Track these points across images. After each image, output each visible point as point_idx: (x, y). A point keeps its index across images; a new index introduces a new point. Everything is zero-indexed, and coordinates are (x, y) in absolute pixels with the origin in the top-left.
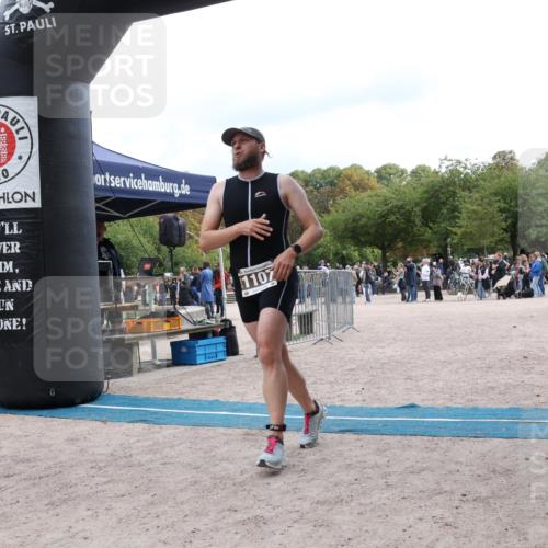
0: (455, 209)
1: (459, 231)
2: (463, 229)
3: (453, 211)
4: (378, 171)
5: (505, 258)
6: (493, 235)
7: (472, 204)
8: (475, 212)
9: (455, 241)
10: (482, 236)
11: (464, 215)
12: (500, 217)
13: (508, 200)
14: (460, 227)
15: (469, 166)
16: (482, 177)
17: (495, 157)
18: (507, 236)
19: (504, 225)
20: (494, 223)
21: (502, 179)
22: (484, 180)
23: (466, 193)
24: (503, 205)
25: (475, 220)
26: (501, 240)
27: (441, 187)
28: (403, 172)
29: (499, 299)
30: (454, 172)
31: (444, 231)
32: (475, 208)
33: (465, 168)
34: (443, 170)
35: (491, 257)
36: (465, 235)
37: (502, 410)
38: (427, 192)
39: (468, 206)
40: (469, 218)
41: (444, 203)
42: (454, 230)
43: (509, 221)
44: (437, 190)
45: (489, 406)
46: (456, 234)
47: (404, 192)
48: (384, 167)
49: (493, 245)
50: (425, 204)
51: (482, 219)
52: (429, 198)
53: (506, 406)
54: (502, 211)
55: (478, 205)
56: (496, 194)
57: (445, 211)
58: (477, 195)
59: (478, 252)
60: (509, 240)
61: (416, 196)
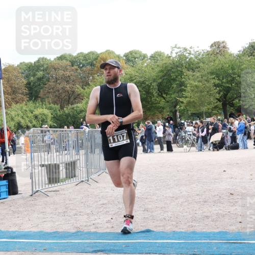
0: (182, 84)
1: (185, 101)
2: (187, 99)
3: (181, 86)
4: (126, 56)
6: (209, 103)
7: (194, 80)
8: (196, 86)
9: (182, 108)
10: (202, 104)
11: (188, 89)
12: (215, 91)
13: (221, 79)
14: (186, 97)
15: (192, 52)
16: (202, 61)
17: (212, 46)
18: (220, 104)
19: (218, 96)
20: (210, 95)
21: (217, 62)
22: (204, 63)
23: (190, 73)
24: (217, 82)
25: (196, 92)
26: (216, 107)
27: (172, 68)
28: (145, 56)
29: (214, 150)
30: (181, 57)
31: (174, 100)
32: (196, 83)
33: (190, 54)
34: (174, 55)
35: (209, 120)
36: (189, 103)
37: (214, 234)
38: (162, 71)
39: (192, 82)
40: (192, 91)
41: (174, 80)
42: (181, 100)
43: (222, 93)
44: (169, 70)
45: (204, 230)
46: (182, 102)
47: (145, 71)
48: (131, 53)
49: (210, 111)
50: (160, 80)
51: (201, 92)
52: (164, 76)
53: (217, 231)
54: (216, 86)
55: (199, 81)
56: (212, 73)
57: (175, 86)
58: (198, 74)
59: (199, 116)
60: (222, 107)
61: (154, 74)
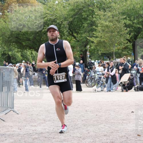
0: (93, 24)
1: (95, 40)
2: (98, 39)
3: (92, 25)
5: (129, 61)
6: (120, 44)
7: (105, 20)
8: (107, 26)
9: (92, 48)
10: (112, 44)
11: (99, 28)
12: (125, 31)
14: (97, 37)
18: (130, 45)
19: (128, 37)
20: (121, 35)
21: (129, 2)
22: (115, 3)
23: (102, 12)
24: (128, 22)
25: (107, 32)
26: (126, 48)
29: (122, 91)
31: (85, 40)
32: (107, 23)
35: (119, 60)
36: (99, 43)
38: (73, 10)
39: (103, 22)
40: (103, 31)
41: (85, 19)
42: (91, 39)
43: (132, 34)
46: (93, 42)
47: (56, 9)
49: (120, 51)
50: (71, 19)
51: (112, 32)
52: (75, 15)
54: (126, 26)
55: (110, 21)
56: (123, 14)
57: (86, 25)
58: (109, 14)
59: (109, 56)
60: (132, 48)
61: (65, 13)
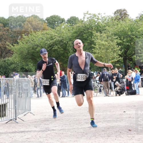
2: (96, 55)
3: (91, 44)
4: (48, 19)
6: (113, 58)
7: (102, 40)
8: (103, 44)
10: (107, 59)
11: (97, 46)
12: (117, 48)
13: (122, 39)
14: (95, 53)
15: (100, 18)
16: (107, 24)
17: (115, 13)
18: (121, 59)
19: (120, 53)
20: (114, 52)
21: (119, 26)
22: (109, 26)
23: (98, 34)
24: (119, 41)
25: (103, 49)
26: (118, 61)
27: (84, 30)
28: (63, 20)
30: (91, 21)
32: (103, 42)
33: (98, 19)
34: (86, 20)
38: (76, 32)
39: (100, 41)
40: (100, 48)
41: (86, 39)
43: (123, 50)
44: (81, 32)
47: (63, 32)
48: (52, 17)
51: (107, 49)
52: (77, 36)
54: (118, 44)
55: (105, 41)
56: (115, 35)
57: (86, 44)
58: (105, 35)
60: (123, 61)
